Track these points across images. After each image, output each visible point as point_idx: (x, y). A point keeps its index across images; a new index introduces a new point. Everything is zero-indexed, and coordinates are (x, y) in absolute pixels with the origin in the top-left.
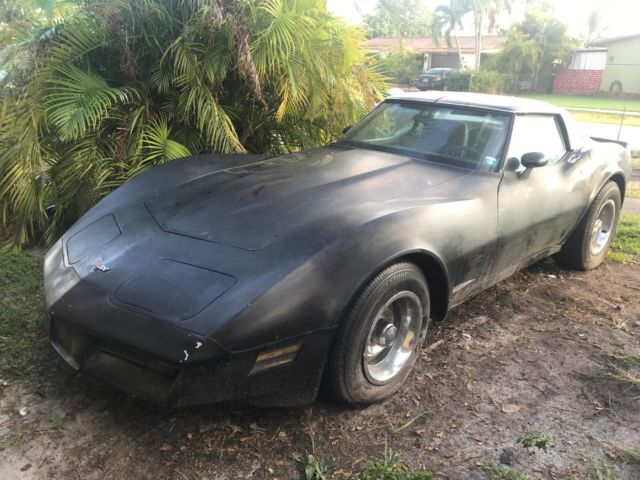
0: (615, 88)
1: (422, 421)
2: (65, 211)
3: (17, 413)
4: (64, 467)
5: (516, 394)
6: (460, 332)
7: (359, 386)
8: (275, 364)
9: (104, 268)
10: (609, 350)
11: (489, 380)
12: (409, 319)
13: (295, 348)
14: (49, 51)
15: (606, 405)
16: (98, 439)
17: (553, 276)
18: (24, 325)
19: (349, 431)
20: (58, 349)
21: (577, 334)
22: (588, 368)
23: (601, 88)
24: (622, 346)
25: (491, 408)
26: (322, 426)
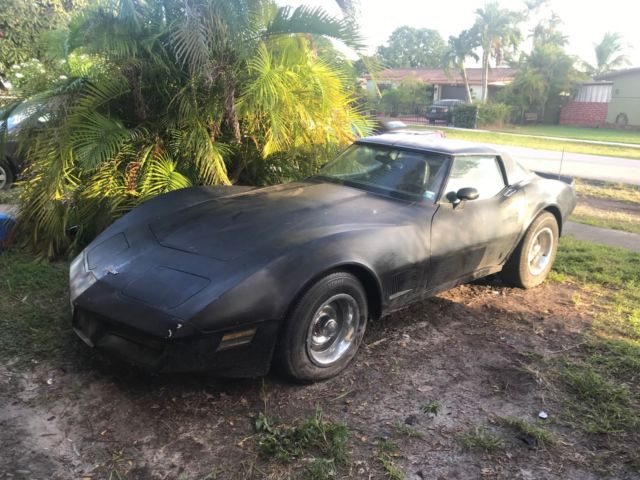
0: (621, 120)
1: (353, 395)
2: (85, 230)
3: (45, 383)
4: (80, 418)
5: (433, 379)
6: (401, 333)
7: (304, 365)
8: (236, 344)
9: (115, 272)
10: (521, 350)
11: (415, 368)
12: (351, 316)
13: (251, 332)
14: (77, 101)
15: (504, 388)
16: (106, 401)
17: (497, 293)
18: (51, 320)
19: (295, 400)
20: (79, 333)
21: (498, 337)
22: (498, 363)
23: (607, 120)
24: (533, 348)
25: (410, 388)
26: (275, 395)
